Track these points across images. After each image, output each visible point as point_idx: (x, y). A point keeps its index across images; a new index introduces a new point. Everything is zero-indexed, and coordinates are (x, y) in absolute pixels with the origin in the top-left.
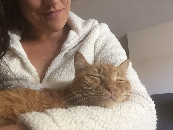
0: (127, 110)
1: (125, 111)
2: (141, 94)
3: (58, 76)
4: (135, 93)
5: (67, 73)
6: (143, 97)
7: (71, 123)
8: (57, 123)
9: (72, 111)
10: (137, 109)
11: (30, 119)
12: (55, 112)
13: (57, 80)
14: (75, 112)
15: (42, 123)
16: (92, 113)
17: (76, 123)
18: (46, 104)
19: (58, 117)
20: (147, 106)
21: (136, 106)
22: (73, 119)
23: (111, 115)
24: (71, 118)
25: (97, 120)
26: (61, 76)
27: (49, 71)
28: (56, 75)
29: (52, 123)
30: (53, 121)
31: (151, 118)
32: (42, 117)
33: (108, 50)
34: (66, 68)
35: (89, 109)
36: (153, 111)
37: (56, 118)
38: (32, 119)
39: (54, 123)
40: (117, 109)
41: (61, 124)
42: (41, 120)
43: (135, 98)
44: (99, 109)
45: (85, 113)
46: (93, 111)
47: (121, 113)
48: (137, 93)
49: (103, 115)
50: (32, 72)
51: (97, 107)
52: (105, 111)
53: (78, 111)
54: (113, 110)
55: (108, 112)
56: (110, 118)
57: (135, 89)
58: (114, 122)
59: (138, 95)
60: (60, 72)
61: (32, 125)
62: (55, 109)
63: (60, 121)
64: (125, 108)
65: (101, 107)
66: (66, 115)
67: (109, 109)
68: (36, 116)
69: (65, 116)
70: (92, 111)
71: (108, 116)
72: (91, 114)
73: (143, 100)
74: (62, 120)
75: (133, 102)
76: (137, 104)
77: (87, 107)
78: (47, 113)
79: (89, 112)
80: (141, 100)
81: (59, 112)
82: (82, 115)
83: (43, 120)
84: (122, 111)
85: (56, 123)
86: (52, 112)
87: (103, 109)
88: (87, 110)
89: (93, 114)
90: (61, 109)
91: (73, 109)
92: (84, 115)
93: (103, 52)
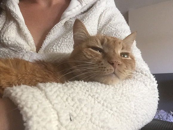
0: (130, 88)
1: (127, 89)
2: (144, 72)
3: (57, 46)
4: (138, 70)
5: (67, 45)
6: (146, 75)
7: (67, 100)
8: (51, 100)
9: (69, 86)
10: (139, 88)
11: (16, 94)
12: (49, 86)
13: (55, 51)
14: (72, 87)
15: (32, 99)
16: (91, 89)
17: (73, 100)
18: (40, 77)
19: (53, 92)
20: (150, 85)
21: (138, 84)
22: (69, 96)
23: (112, 93)
24: (67, 94)
25: (97, 98)
26: (61, 47)
27: (47, 40)
28: (55, 46)
29: (44, 99)
30: (45, 97)
31: (154, 98)
32: (33, 92)
33: (112, 26)
34: (67, 39)
35: (88, 85)
36: (155, 91)
37: (50, 94)
38: (19, 94)
39: (46, 99)
40: (119, 87)
41: (55, 101)
42: (31, 96)
43: (138, 76)
44: (99, 85)
45: (84, 89)
46: (93, 87)
47: (123, 91)
48: (140, 71)
49: (103, 92)
50: (28, 39)
51: (97, 83)
52: (106, 87)
53: (76, 86)
54: (114, 87)
55: (109, 89)
56: (111, 95)
57: (138, 67)
58: (115, 101)
59: (141, 73)
60: (60, 43)
61: (19, 101)
62: (48, 83)
63: (54, 97)
64: (128, 86)
65: (102, 83)
66: (62, 91)
67: (111, 86)
68: (25, 90)
69: (60, 92)
70: (91, 87)
71: (109, 93)
72: (90, 91)
73: (146, 78)
74: (57, 97)
75: (136, 80)
76: (140, 82)
77: (86, 83)
78: (39, 88)
79: (88, 88)
80: (144, 78)
81: (54, 87)
82: (80, 92)
83: (33, 95)
84: (125, 89)
85: (49, 100)
86: (45, 87)
87: (104, 85)
88: (86, 86)
89: (92, 91)
90: (56, 84)
91: (70, 84)
92: (83, 92)
93: (107, 27)
